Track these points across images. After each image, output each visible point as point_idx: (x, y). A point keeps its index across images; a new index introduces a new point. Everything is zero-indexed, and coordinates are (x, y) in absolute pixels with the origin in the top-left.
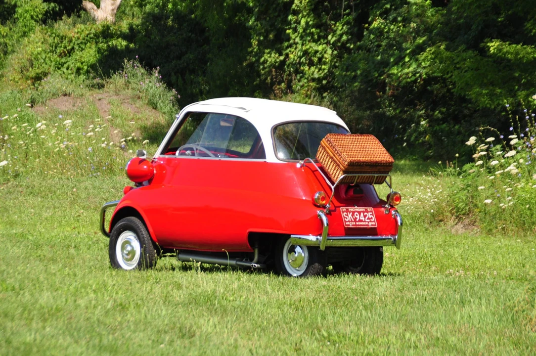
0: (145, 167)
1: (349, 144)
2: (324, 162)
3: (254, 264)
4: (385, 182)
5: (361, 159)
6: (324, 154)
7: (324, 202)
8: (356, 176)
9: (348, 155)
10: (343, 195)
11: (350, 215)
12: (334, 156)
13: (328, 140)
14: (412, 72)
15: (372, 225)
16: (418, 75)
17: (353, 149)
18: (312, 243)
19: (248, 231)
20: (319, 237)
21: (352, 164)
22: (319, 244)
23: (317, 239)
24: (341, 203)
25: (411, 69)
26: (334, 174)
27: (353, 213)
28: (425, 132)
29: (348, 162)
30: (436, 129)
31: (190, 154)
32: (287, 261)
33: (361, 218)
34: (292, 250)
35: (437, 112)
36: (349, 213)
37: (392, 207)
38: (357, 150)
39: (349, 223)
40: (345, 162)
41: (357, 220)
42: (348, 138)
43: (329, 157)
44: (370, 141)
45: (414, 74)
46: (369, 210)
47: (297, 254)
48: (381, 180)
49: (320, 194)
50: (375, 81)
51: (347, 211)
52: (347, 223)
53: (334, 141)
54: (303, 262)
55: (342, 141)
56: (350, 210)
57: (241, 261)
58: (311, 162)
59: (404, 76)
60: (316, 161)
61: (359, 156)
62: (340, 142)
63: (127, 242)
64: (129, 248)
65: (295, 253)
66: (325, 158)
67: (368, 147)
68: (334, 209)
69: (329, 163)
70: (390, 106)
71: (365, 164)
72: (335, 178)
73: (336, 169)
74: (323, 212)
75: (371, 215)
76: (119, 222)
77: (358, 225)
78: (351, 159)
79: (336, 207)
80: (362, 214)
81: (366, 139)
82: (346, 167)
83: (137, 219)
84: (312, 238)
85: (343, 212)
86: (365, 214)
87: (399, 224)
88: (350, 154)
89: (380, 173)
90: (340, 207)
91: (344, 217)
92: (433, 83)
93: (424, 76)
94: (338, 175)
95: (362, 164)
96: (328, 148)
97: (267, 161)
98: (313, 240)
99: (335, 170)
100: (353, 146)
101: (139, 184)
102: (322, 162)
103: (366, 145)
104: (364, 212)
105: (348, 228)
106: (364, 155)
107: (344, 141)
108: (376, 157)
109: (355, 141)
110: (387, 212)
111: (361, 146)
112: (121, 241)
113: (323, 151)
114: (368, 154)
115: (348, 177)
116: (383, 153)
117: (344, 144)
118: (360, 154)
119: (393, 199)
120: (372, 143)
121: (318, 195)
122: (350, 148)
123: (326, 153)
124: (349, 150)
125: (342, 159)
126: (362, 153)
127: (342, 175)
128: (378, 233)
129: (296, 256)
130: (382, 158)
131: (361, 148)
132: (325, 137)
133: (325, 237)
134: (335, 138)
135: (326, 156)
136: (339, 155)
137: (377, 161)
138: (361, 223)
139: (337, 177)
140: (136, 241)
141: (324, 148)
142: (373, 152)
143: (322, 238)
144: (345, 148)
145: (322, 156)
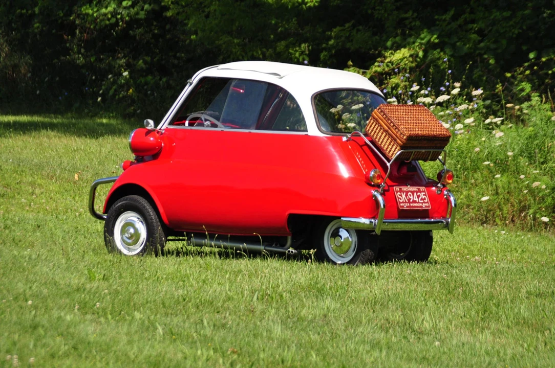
0: (152, 139)
1: (405, 116)
2: (375, 135)
3: (291, 250)
4: (438, 159)
5: (420, 132)
6: (376, 127)
7: (379, 181)
8: (412, 152)
10: (396, 173)
11: (404, 196)
12: (389, 129)
14: (111, 13)
15: (426, 207)
16: (119, 16)
18: (365, 226)
20: (373, 220)
21: (411, 138)
22: (373, 228)
23: (371, 222)
24: (394, 182)
25: (110, 9)
26: (388, 150)
27: (407, 192)
28: (127, 85)
29: (407, 136)
30: (141, 81)
31: (210, 125)
32: (329, 246)
33: (415, 199)
34: (336, 234)
35: (141, 61)
36: (402, 193)
37: (444, 186)
38: (413, 123)
39: (403, 205)
40: (404, 135)
41: (411, 201)
42: (400, 109)
43: (382, 130)
45: (114, 14)
46: (422, 190)
47: (343, 238)
48: (436, 156)
49: (375, 172)
50: (60, 21)
51: (401, 191)
52: (401, 205)
53: (389, 112)
54: (350, 247)
55: (396, 112)
56: (403, 189)
57: (271, 246)
58: (360, 135)
59: (101, 18)
60: (366, 135)
61: (417, 129)
62: (394, 113)
63: (129, 224)
64: (132, 231)
65: (341, 237)
66: (377, 131)
67: (422, 119)
68: (387, 189)
69: (383, 136)
70: (79, 52)
72: (390, 154)
73: (392, 144)
74: (378, 191)
75: (424, 195)
76: (119, 200)
77: (413, 207)
78: (410, 132)
79: (389, 186)
80: (415, 194)
81: (417, 108)
82: (405, 141)
83: (141, 198)
84: (364, 221)
85: (397, 192)
86: (418, 194)
87: (453, 205)
88: (407, 127)
89: (436, 148)
90: (393, 186)
91: (399, 198)
92: (135, 26)
93: (127, 18)
94: (395, 150)
95: (420, 138)
96: (382, 120)
97: (309, 134)
98: (366, 223)
99: (390, 144)
100: (408, 118)
101: (140, 159)
102: (373, 136)
103: (420, 116)
104: (417, 193)
105: (402, 210)
106: (421, 128)
107: (398, 112)
108: (434, 131)
109: (408, 112)
110: (439, 192)
111: (416, 117)
112: (121, 222)
113: (375, 123)
114: (425, 127)
115: (405, 152)
116: (439, 126)
117: (400, 116)
118: (417, 127)
119: (445, 178)
120: (425, 114)
121: (373, 173)
122: (405, 120)
123: (379, 126)
124: (406, 123)
125: (399, 133)
126: (419, 126)
127: (399, 151)
128: (430, 216)
129: (342, 240)
130: (439, 131)
131: (416, 120)
132: (378, 108)
133: (381, 220)
134: (389, 109)
135: (378, 129)
136: (396, 129)
137: (435, 134)
138: (415, 205)
139: (393, 153)
140: (140, 223)
141: (377, 120)
142: (428, 125)
143: (377, 221)
144: (401, 120)
145: (373, 129)
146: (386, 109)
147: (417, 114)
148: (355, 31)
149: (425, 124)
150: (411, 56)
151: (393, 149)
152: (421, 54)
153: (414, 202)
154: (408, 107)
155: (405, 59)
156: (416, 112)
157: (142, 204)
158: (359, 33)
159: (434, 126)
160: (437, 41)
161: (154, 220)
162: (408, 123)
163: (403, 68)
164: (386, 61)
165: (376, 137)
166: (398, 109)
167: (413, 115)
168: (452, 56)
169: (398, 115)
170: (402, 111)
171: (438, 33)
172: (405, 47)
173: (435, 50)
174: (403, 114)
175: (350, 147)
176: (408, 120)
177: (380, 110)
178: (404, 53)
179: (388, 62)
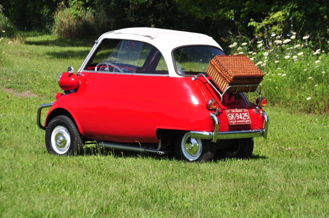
0: (73, 79)
1: (232, 63)
2: (213, 76)
3: (160, 152)
4: (256, 91)
5: (242, 74)
6: (213, 71)
7: (215, 107)
8: (237, 87)
9: (233, 71)
10: (227, 100)
11: (233, 116)
12: (222, 72)
13: (217, 60)
15: (248, 122)
17: (235, 67)
18: (206, 136)
19: (156, 128)
20: (211, 133)
21: (235, 78)
22: (212, 138)
24: (226, 106)
26: (221, 86)
27: (235, 113)
29: (233, 77)
31: (108, 70)
32: (185, 149)
33: (240, 118)
34: (188, 141)
36: (231, 114)
37: (260, 108)
38: (238, 68)
39: (232, 122)
40: (231, 76)
41: (238, 119)
42: (230, 59)
43: (217, 73)
44: (245, 60)
46: (245, 111)
47: (193, 144)
48: (254, 89)
49: (212, 101)
51: (231, 112)
52: (231, 122)
53: (221, 60)
54: (197, 150)
55: (226, 60)
56: (232, 111)
57: (148, 148)
58: (203, 76)
60: (207, 76)
61: (240, 72)
62: (225, 61)
63: (60, 134)
64: (61, 138)
65: (192, 144)
66: (214, 73)
67: (244, 65)
68: (221, 111)
69: (218, 77)
70: (132, 16)
71: (244, 77)
72: (223, 89)
73: (224, 82)
74: (214, 114)
75: (246, 115)
76: (53, 119)
77: (239, 123)
78: (235, 74)
79: (222, 110)
80: (240, 114)
81: (242, 58)
82: (232, 80)
83: (67, 117)
84: (206, 133)
85: (228, 114)
86: (243, 114)
87: (266, 120)
88: (233, 70)
89: (254, 83)
90: (225, 109)
91: (229, 117)
92: (157, 3)
94: (225, 86)
95: (243, 77)
96: (217, 66)
97: (170, 76)
99: (222, 82)
100: (235, 64)
101: (67, 92)
102: (212, 77)
103: (243, 63)
105: (232, 125)
106: (243, 71)
107: (228, 60)
108: (252, 73)
109: (235, 60)
110: (257, 112)
111: (240, 64)
112: (55, 133)
113: (212, 68)
114: (246, 70)
115: (232, 87)
116: (256, 69)
117: (229, 63)
118: (241, 70)
119: (261, 103)
120: (246, 61)
121: (210, 101)
122: (233, 66)
123: (215, 70)
124: (233, 68)
125: (228, 75)
126: (242, 69)
127: (228, 86)
128: (251, 128)
129: (193, 146)
130: (255, 73)
131: (240, 66)
132: (214, 58)
133: (217, 132)
134: (221, 59)
135: (215, 72)
136: (226, 72)
137: (253, 75)
138: (240, 121)
139: (224, 88)
140: (67, 133)
141: (214, 66)
142: (248, 68)
143: (214, 133)
144: (229, 66)
145: (211, 72)
146: (220, 59)
147: (241, 61)
148: (257, 3)
149: (246, 68)
150: (283, 15)
151: (224, 86)
152: (288, 14)
153: (240, 119)
154: (235, 57)
155: (280, 17)
156: (240, 60)
157: (68, 121)
158: (260, 4)
159: (252, 69)
160: (296, 7)
161: (75, 132)
162: (234, 68)
163: (279, 22)
164: (270, 18)
165: (214, 77)
166: (228, 59)
167: (238, 62)
168: (304, 15)
169: (228, 62)
170: (231, 60)
171: (297, 3)
172: (280, 11)
173: (296, 11)
174: (231, 62)
175: (197, 84)
176: (234, 66)
177: (215, 60)
178: (280, 13)
179: (271, 19)
